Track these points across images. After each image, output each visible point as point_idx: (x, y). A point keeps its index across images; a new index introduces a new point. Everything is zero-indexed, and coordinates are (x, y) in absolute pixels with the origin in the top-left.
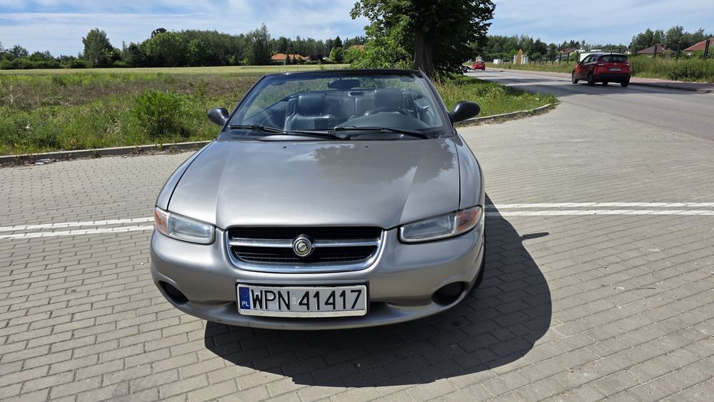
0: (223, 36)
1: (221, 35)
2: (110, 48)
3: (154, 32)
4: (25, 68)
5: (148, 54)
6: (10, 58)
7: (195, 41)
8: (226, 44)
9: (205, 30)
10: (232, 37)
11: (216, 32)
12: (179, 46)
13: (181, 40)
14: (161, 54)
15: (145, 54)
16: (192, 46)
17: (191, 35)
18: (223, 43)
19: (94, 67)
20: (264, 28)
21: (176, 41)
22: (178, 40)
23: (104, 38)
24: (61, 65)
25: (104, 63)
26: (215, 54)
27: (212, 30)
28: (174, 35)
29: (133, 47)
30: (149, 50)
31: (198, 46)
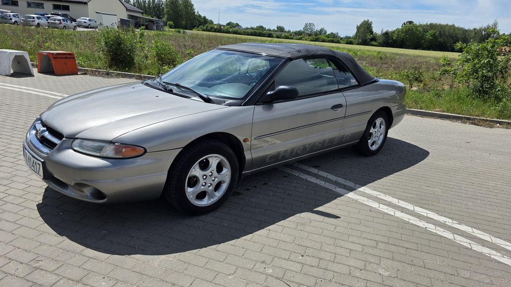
0: (459, 29)
1: (456, 27)
2: (372, 32)
3: (404, 23)
4: (321, 42)
5: (394, 38)
6: (316, 35)
7: (431, 32)
8: (458, 35)
9: (445, 24)
10: (466, 30)
11: (454, 25)
12: (418, 35)
13: (421, 30)
14: (404, 39)
15: (392, 39)
16: (428, 36)
17: (432, 26)
18: (456, 35)
19: (357, 44)
20: (495, 25)
21: (417, 30)
22: (419, 30)
23: (371, 26)
24: (341, 41)
25: (365, 43)
26: (445, 43)
27: (450, 24)
28: (417, 27)
29: (387, 33)
30: (396, 36)
31: (434, 35)
